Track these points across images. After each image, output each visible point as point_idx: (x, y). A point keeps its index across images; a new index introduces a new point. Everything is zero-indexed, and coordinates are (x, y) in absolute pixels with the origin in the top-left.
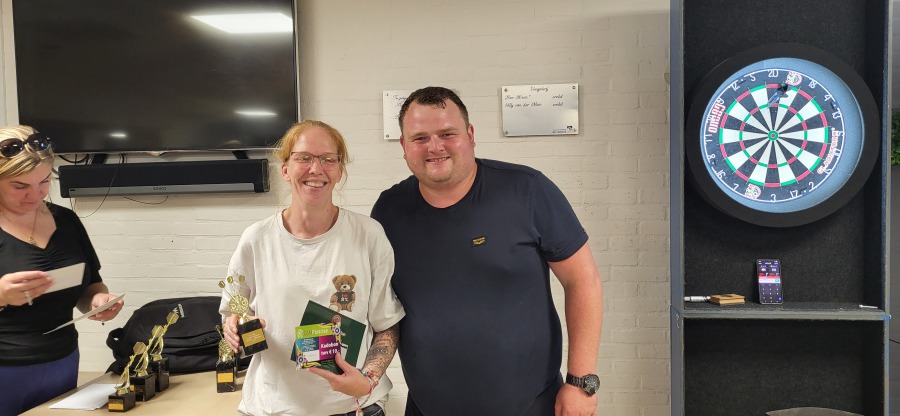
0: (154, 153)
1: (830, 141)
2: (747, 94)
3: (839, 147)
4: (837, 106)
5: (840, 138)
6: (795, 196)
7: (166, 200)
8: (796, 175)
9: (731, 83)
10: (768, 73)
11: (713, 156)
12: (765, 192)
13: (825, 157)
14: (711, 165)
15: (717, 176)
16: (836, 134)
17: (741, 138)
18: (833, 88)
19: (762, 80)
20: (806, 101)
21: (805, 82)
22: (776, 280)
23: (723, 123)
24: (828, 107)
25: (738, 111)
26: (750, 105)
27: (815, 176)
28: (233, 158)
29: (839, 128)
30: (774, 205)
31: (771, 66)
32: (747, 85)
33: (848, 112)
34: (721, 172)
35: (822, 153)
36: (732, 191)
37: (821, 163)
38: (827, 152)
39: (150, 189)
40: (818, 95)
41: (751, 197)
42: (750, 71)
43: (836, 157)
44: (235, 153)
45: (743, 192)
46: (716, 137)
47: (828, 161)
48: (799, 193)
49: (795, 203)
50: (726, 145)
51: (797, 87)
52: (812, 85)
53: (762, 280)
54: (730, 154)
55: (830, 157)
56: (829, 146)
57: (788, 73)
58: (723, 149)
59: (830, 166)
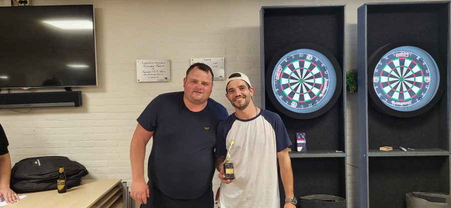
0: (25, 88)
1: (324, 83)
2: (291, 63)
3: (327, 86)
4: (327, 69)
5: (328, 82)
6: (310, 106)
7: (31, 111)
8: (311, 97)
9: (284, 59)
10: (299, 55)
11: (278, 90)
12: (299, 105)
13: (322, 90)
14: (277, 93)
15: (279, 98)
16: (326, 80)
17: (289, 82)
18: (325, 62)
19: (297, 58)
20: (314, 67)
21: (314, 59)
22: (303, 142)
23: (281, 76)
24: (323, 69)
25: (287, 71)
26: (292, 68)
27: (318, 98)
28: (64, 90)
29: (327, 78)
30: (302, 110)
31: (300, 52)
32: (291, 60)
33: (330, 71)
34: (281, 96)
35: (321, 89)
36: (285, 104)
37: (320, 93)
38: (323, 88)
39: (23, 105)
40: (319, 64)
41: (293, 107)
42: (292, 54)
43: (326, 90)
44: (65, 88)
45: (290, 105)
46: (279, 81)
47: (323, 92)
48: (312, 105)
49: (311, 109)
50: (283, 85)
51: (311, 61)
52: (316, 60)
53: (298, 142)
54: (284, 89)
55: (324, 90)
56: (323, 85)
57: (307, 55)
58: (281, 86)
59: (324, 94)
